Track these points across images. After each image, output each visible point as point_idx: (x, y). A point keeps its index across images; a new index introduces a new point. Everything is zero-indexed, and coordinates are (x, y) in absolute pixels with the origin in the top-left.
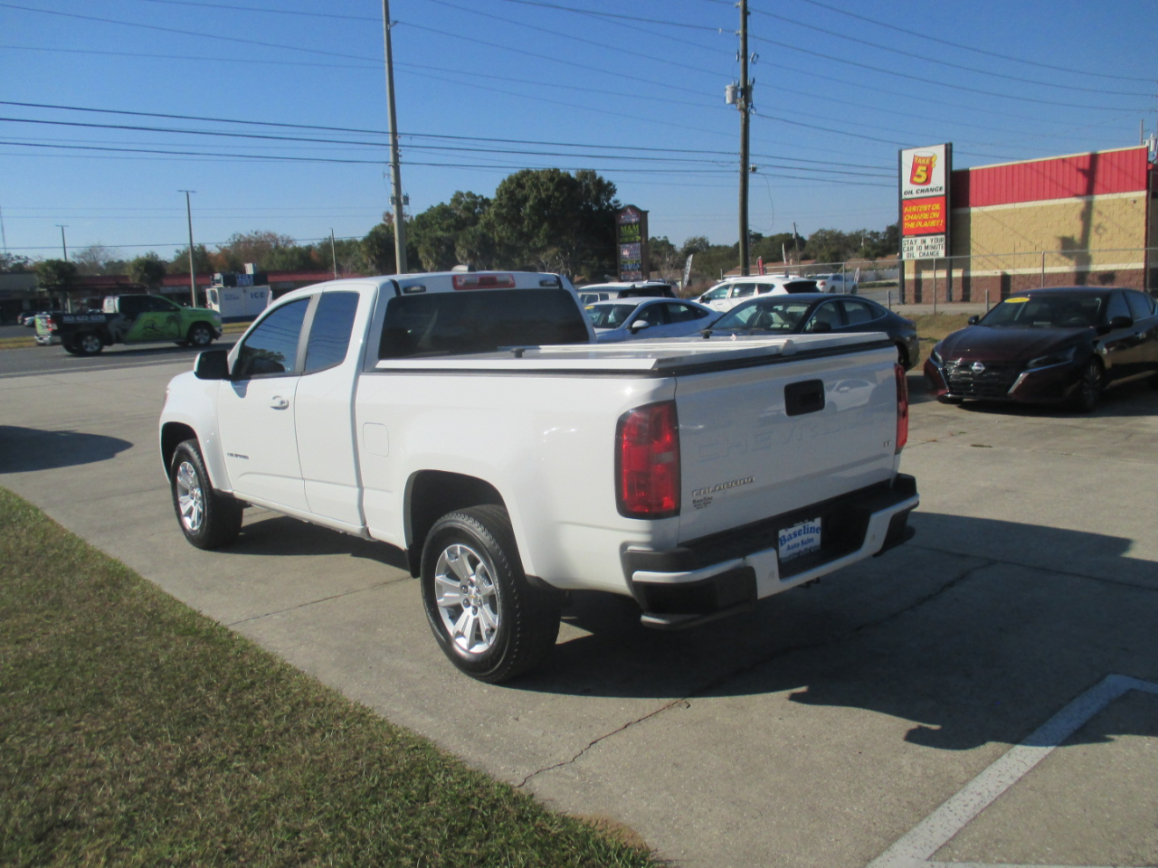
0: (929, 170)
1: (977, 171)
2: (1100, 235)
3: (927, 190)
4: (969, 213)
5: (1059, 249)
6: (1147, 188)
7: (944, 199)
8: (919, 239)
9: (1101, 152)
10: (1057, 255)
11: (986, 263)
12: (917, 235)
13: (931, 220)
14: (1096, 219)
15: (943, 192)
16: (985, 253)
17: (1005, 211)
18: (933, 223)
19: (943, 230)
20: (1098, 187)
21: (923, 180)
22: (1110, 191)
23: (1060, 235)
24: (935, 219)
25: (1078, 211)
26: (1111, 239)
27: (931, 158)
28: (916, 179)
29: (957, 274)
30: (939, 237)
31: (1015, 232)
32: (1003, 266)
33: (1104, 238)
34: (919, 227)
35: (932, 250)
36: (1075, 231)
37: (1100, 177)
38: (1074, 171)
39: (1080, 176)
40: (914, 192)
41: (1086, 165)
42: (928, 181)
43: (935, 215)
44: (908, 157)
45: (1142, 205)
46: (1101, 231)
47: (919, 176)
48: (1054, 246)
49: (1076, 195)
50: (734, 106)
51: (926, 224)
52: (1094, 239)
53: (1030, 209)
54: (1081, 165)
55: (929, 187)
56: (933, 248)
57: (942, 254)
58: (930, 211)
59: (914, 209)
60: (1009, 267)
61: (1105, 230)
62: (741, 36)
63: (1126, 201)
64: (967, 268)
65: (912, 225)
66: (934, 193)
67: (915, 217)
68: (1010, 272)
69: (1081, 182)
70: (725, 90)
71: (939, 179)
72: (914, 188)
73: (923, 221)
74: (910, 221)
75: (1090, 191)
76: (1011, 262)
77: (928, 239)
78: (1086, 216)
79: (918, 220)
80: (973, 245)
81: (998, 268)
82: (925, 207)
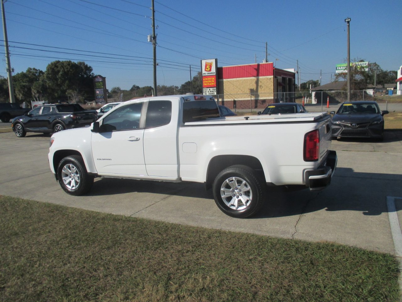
0: (211, 67)
1: (225, 68)
2: (261, 89)
3: (210, 73)
4: (223, 81)
5: (250, 93)
6: (273, 75)
7: (215, 76)
8: (208, 89)
9: (260, 63)
10: (249, 94)
11: (229, 97)
12: (207, 88)
13: (212, 83)
14: (260, 84)
15: (215, 74)
16: (228, 93)
17: (234, 80)
18: (212, 84)
19: (216, 86)
20: (260, 74)
21: (209, 70)
22: (263, 75)
23: (250, 88)
24: (213, 82)
25: (254, 81)
26: (264, 90)
27: (211, 63)
28: (206, 70)
29: (220, 100)
30: (214, 88)
31: (237, 87)
32: (234, 98)
33: (262, 90)
34: (208, 85)
35: (212, 93)
36: (254, 87)
37: (260, 71)
38: (253, 69)
39: (255, 70)
40: (206, 74)
41: (256, 68)
42: (210, 70)
43: (213, 81)
44: (204, 62)
45: (272, 80)
46: (261, 87)
47: (208, 69)
48: (248, 92)
49: (254, 76)
50: (151, 42)
51: (210, 84)
52: (259, 89)
53: (241, 80)
54: (255, 68)
55: (211, 72)
56: (213, 92)
57: (215, 94)
58: (211, 80)
59: (206, 79)
60: (236, 98)
61: (262, 87)
62: (152, 19)
63: (268, 78)
64: (223, 98)
65: (206, 84)
66: (212, 74)
67: (207, 82)
68: (236, 99)
69: (255, 72)
70: (148, 37)
71: (214, 70)
72: (206, 72)
73: (209, 83)
74: (205, 83)
75: (258, 75)
76: (236, 96)
77: (211, 89)
78: (257, 82)
79: (208, 83)
80: (225, 91)
81: (232, 98)
82: (210, 79)
